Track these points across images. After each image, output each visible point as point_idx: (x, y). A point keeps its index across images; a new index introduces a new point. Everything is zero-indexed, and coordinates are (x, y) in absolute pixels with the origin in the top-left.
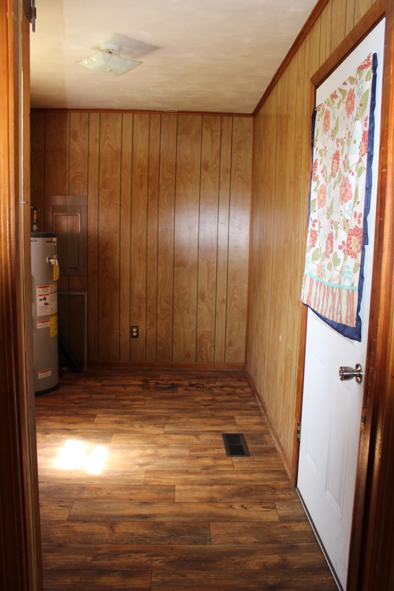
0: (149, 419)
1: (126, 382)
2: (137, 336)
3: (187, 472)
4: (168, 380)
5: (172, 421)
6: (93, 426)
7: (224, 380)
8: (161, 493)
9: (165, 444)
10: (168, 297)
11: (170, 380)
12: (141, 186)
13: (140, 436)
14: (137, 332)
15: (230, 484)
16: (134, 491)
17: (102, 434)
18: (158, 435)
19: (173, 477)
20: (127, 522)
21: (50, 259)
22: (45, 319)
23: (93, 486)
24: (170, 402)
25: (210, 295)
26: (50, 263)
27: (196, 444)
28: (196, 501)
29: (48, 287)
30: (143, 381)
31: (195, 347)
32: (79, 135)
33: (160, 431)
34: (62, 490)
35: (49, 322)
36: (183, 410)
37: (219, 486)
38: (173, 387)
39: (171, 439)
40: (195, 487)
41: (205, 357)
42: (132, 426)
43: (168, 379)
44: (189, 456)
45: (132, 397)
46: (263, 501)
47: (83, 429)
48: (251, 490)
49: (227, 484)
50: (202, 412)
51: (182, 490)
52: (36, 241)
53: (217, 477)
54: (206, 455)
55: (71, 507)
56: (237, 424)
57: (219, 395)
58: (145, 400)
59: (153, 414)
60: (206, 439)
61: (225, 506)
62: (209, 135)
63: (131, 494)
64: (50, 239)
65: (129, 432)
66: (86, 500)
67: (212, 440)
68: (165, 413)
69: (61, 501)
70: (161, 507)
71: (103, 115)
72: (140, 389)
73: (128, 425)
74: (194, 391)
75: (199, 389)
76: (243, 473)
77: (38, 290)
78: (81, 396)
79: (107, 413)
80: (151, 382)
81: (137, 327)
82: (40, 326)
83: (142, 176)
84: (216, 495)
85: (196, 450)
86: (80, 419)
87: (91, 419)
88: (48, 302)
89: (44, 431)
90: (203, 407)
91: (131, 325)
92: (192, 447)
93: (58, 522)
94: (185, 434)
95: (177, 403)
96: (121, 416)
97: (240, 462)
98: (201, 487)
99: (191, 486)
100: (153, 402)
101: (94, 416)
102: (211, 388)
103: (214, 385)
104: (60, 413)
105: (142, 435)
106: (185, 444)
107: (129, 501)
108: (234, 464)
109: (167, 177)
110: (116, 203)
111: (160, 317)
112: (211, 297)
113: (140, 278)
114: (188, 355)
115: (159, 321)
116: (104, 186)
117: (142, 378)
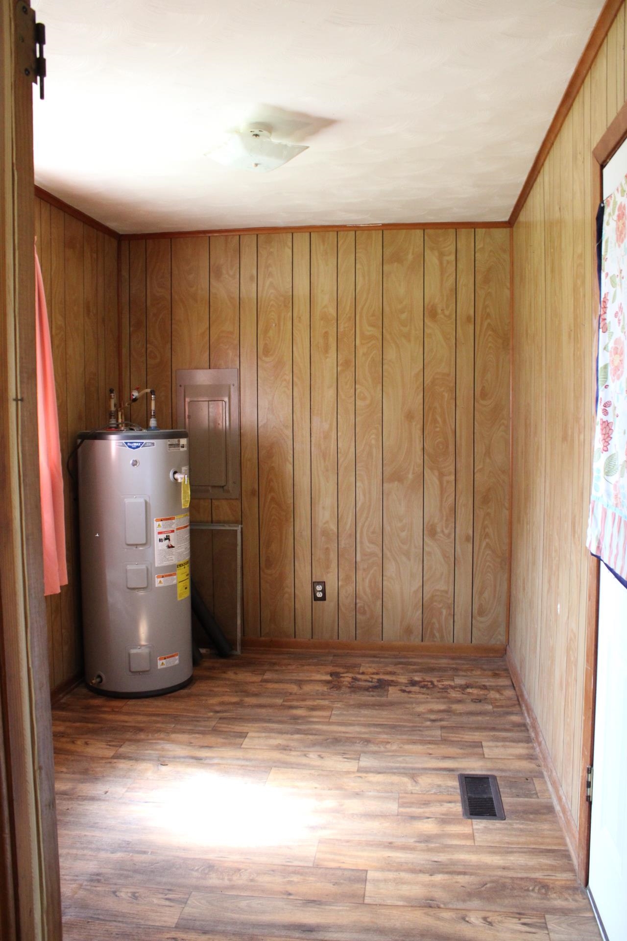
0: (334, 742)
1: (302, 676)
2: (323, 598)
3: (390, 846)
4: (373, 674)
5: (373, 748)
6: (239, 753)
7: (469, 673)
8: (342, 884)
9: (357, 790)
10: (373, 533)
11: (377, 674)
12: (326, 350)
13: (316, 773)
14: (324, 591)
15: (465, 873)
16: (295, 878)
17: (253, 769)
18: (348, 773)
19: (365, 854)
20: (276, 937)
21: (175, 473)
22: (169, 571)
23: (226, 865)
24: (375, 712)
25: (444, 529)
26: (176, 480)
27: (412, 793)
28: (401, 903)
29: (173, 519)
30: (331, 674)
31: (421, 616)
32: (224, 272)
33: (352, 766)
34: (174, 869)
35: (175, 577)
36: (393, 728)
37: (446, 877)
38: (381, 686)
39: (369, 782)
40: (403, 875)
41: (437, 635)
42: (305, 755)
43: (375, 671)
44: (398, 815)
45: (309, 703)
46: (523, 912)
47: (222, 758)
48: (504, 886)
49: (459, 873)
50: (427, 733)
51: (378, 881)
52: (153, 444)
53: (443, 857)
54: (427, 815)
55: (186, 903)
56: (486, 756)
57: (459, 701)
58: (332, 709)
59: (343, 735)
60: (430, 784)
61: (454, 916)
62: (435, 261)
63: (290, 882)
64: (175, 441)
65: (298, 766)
66: (211, 889)
67: (439, 786)
68: (365, 733)
69: (169, 890)
70: (340, 910)
71: (262, 237)
72: (325, 689)
73: (298, 753)
74: (415, 693)
75: (425, 689)
76: (490, 852)
77: (156, 524)
78: (226, 699)
79: (265, 730)
80: (344, 677)
81: (323, 584)
82: (160, 582)
83: (326, 333)
84: (439, 894)
85: (411, 804)
86: (220, 740)
87: (238, 740)
88: (173, 543)
89: (159, 760)
90: (428, 723)
91: (314, 580)
92: (403, 798)
93: (160, 930)
94: (394, 773)
95: (385, 716)
96: (289, 736)
97: (487, 830)
98: (414, 875)
99: (395, 873)
100: (345, 713)
101: (243, 735)
102: (445, 689)
103: (452, 684)
104: (189, 728)
105: (320, 772)
106: (392, 792)
107: (285, 897)
108: (476, 834)
109: (369, 333)
110: (285, 380)
111: (361, 566)
112: (446, 532)
113: (326, 501)
114: (408, 631)
115: (359, 573)
116: (267, 352)
117: (330, 669)
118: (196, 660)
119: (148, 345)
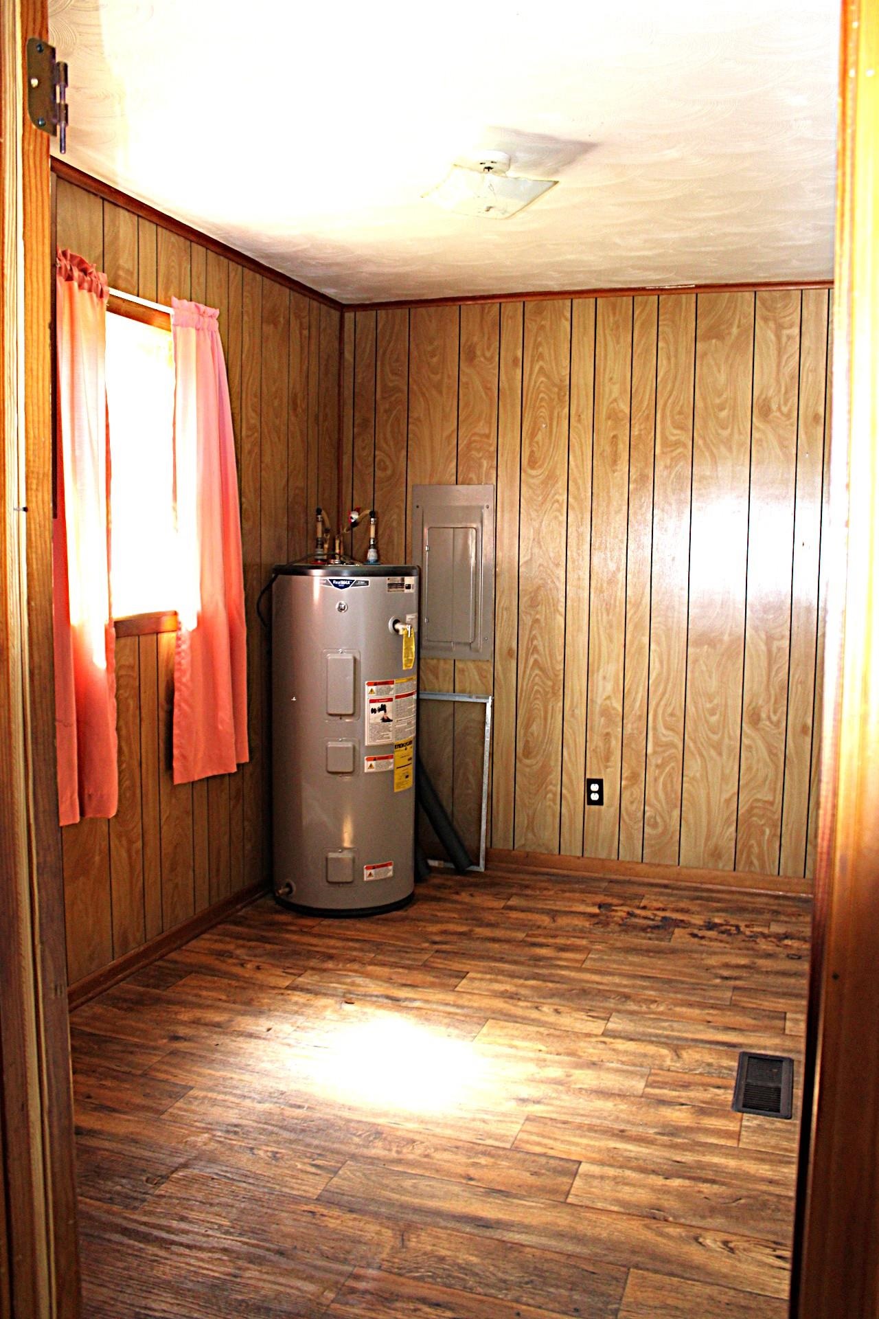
0: (580, 996)
1: (560, 906)
2: (600, 802)
3: (621, 1135)
4: (658, 909)
5: (632, 1006)
6: (450, 998)
7: (794, 919)
8: (543, 1174)
9: (595, 1059)
10: (672, 715)
11: (664, 910)
12: (615, 460)
13: (546, 1032)
14: (600, 792)
15: (713, 1182)
16: (483, 1160)
17: (463, 1018)
18: (589, 1035)
19: (584, 1141)
20: (441, 1228)
21: (396, 622)
22: (384, 752)
23: (399, 1133)
24: (646, 960)
25: (772, 714)
26: (397, 631)
27: (669, 1070)
28: (616, 1209)
29: (392, 683)
30: (600, 907)
31: (734, 834)
32: (478, 353)
33: (597, 1027)
34: (331, 1131)
35: (391, 760)
36: (669, 983)
37: (687, 1183)
38: (668, 925)
39: (614, 1050)
40: (628, 1173)
41: (756, 862)
42: (537, 1008)
43: (661, 905)
44: (641, 1097)
45: (561, 941)
46: (783, 1241)
47: (427, 1001)
48: (765, 1205)
49: (706, 1181)
50: (712, 994)
51: (593, 1177)
53: (688, 1158)
54: (682, 1101)
55: (336, 1173)
56: (787, 1032)
57: (769, 956)
58: (590, 951)
59: (595, 986)
60: (697, 1061)
61: (683, 1234)
62: (771, 336)
63: (474, 1164)
64: (398, 579)
65: (525, 1020)
66: (373, 1160)
67: (709, 1065)
68: (625, 986)
69: (320, 1155)
70: (531, 1207)
71: (530, 305)
72: (587, 924)
73: (529, 1004)
74: (711, 939)
75: (725, 936)
76: (756, 1159)
77: (368, 689)
78: (451, 927)
79: (491, 971)
80: (616, 911)
81: (600, 782)
82: (371, 766)
83: (615, 437)
84: (670, 1203)
85: (662, 1085)
86: (430, 979)
87: (453, 981)
88: (390, 716)
89: (344, 997)
90: (718, 981)
91: (588, 776)
92: (656, 1074)
93: (296, 1200)
94: (652, 1042)
95: (661, 967)
96: (521, 981)
97: (761, 1130)
98: (642, 1175)
99: (618, 1170)
100: (605, 957)
101: (462, 975)
102: (754, 937)
103: (766, 931)
104: (392, 959)
105: (552, 1031)
106: (641, 1066)
107: (464, 1181)
108: (743, 1133)
109: (673, 438)
110: (557, 501)
111: (653, 761)
112: (774, 718)
113: (609, 670)
114: (716, 854)
115: (651, 769)
116: (533, 463)
117: (600, 898)
118: (420, 874)
119: (377, 453)
